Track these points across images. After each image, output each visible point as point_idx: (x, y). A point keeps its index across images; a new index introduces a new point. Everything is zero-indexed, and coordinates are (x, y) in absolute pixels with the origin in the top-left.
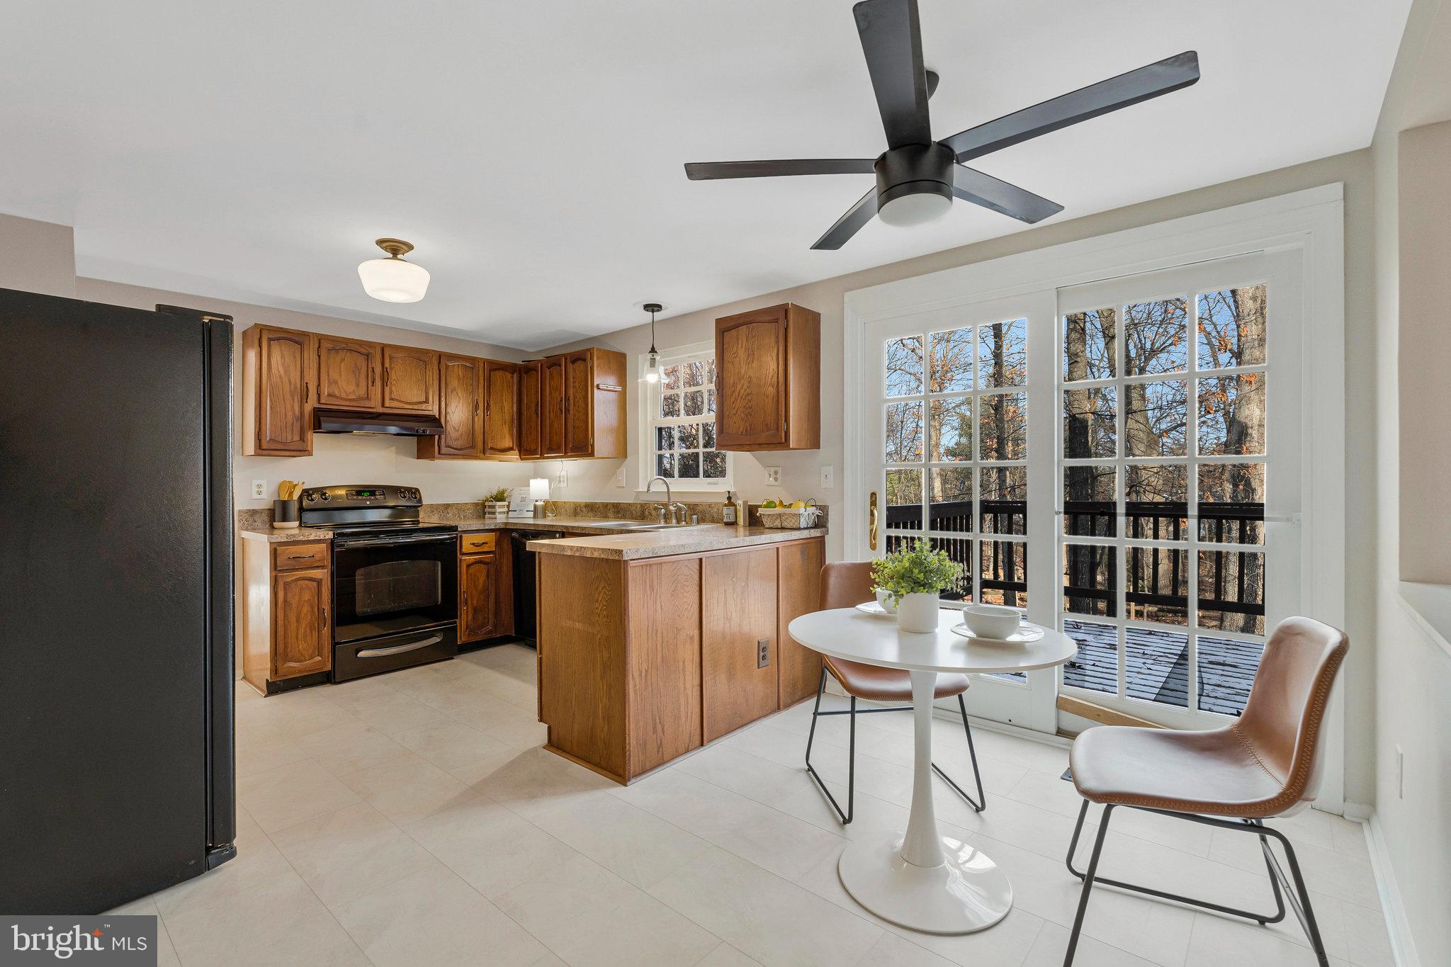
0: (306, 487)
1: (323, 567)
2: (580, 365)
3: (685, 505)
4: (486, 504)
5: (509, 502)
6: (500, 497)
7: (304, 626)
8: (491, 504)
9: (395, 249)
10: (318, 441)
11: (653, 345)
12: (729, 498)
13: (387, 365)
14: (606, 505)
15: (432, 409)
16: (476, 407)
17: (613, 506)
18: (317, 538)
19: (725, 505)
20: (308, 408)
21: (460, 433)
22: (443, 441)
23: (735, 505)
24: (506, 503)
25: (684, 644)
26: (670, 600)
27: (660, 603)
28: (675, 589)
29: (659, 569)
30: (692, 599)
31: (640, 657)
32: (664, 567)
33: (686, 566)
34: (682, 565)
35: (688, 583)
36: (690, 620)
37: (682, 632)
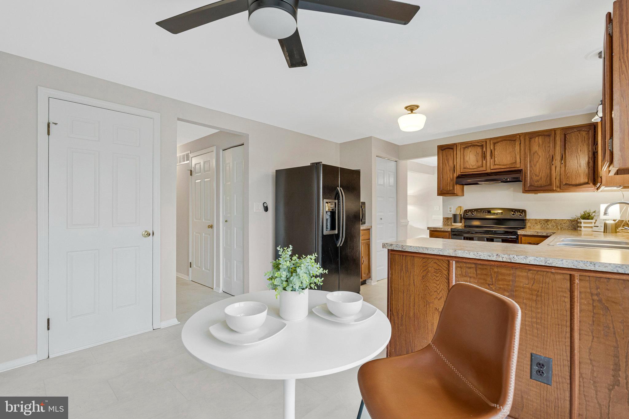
0: (465, 209)
4: (578, 220)
5: (596, 220)
6: (587, 216)
8: (580, 220)
9: (412, 109)
13: (492, 148)
15: (520, 166)
16: (552, 160)
18: (444, 230)
20: (455, 175)
21: (540, 177)
22: (527, 183)
24: (593, 221)
25: (433, 314)
26: (421, 281)
27: (414, 280)
28: (426, 275)
29: (412, 259)
30: (442, 287)
31: (398, 305)
32: (416, 259)
33: (435, 263)
34: (432, 261)
35: (438, 275)
36: (440, 301)
37: (431, 305)
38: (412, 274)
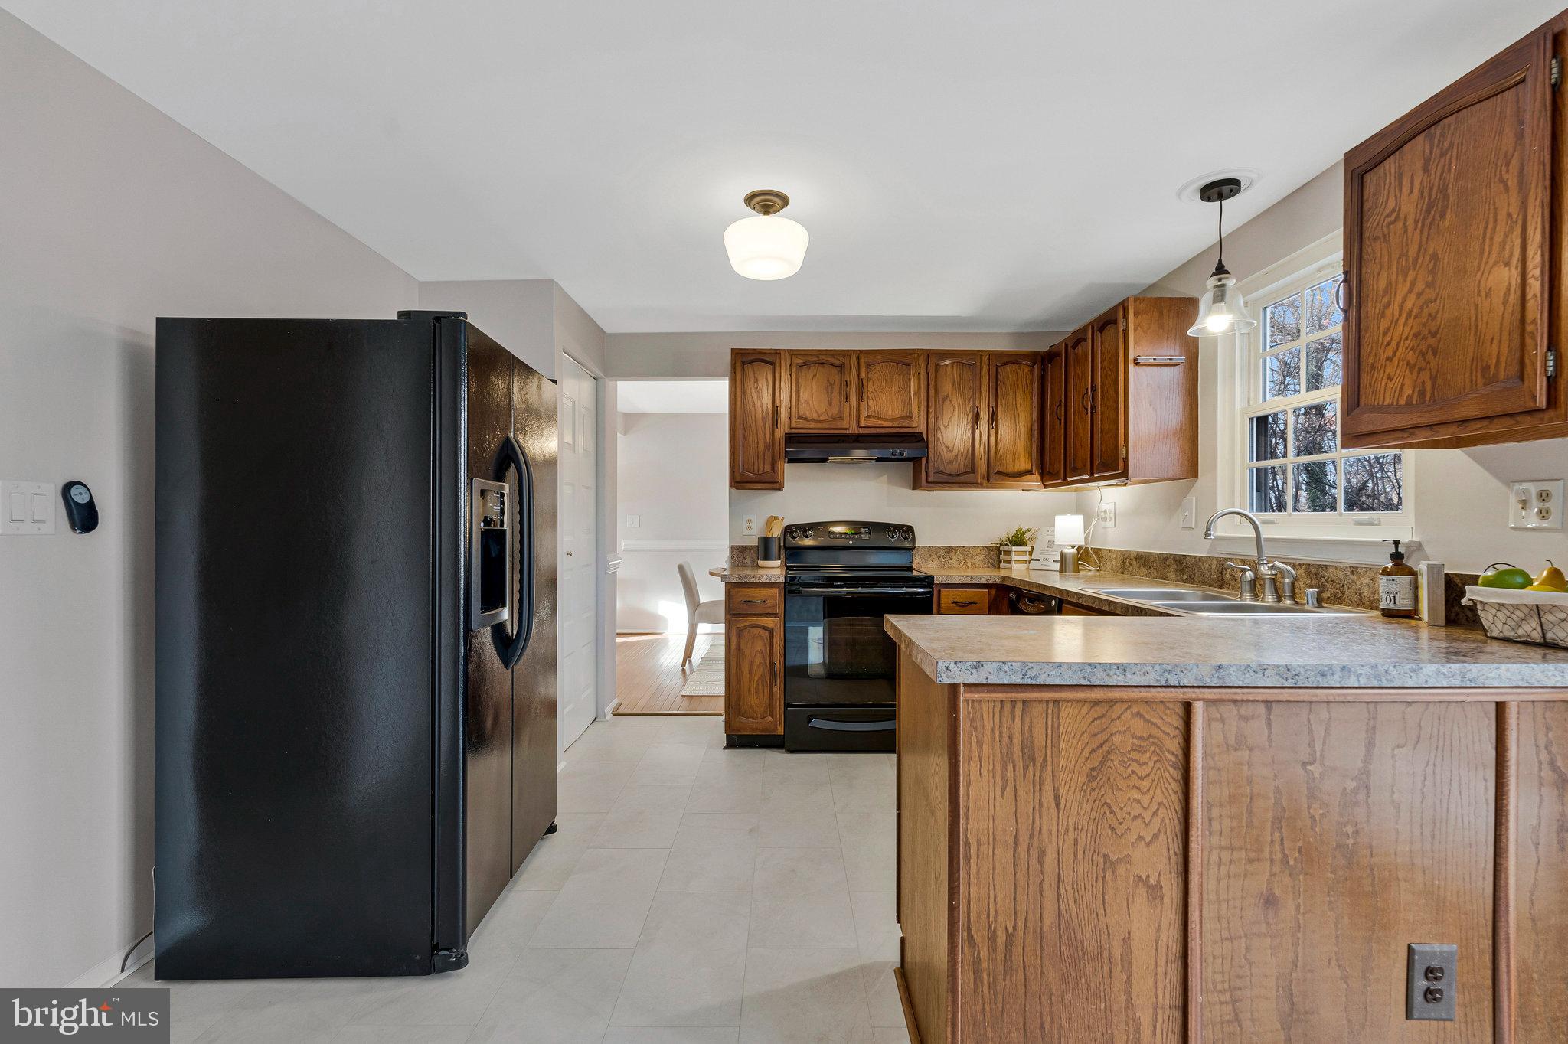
0: (786, 523)
1: (775, 615)
2: (1110, 331)
3: (1293, 565)
4: (1002, 548)
5: (1033, 548)
6: (1018, 540)
7: (756, 679)
8: (1006, 548)
9: (767, 202)
10: (790, 472)
11: (1220, 261)
12: (1397, 557)
13: (863, 375)
14: (1164, 558)
15: (919, 426)
16: (976, 419)
17: (1175, 560)
18: (768, 581)
19: (1385, 572)
20: (779, 433)
21: (954, 453)
22: (931, 464)
23: (1412, 573)
24: (1028, 549)
25: (1130, 899)
26: (1085, 788)
27: (1055, 790)
28: (1102, 763)
29: (1050, 712)
30: (1159, 798)
31: (992, 900)
32: (1065, 710)
33: (1139, 715)
34: (1125, 710)
35: (1145, 758)
36: (1153, 847)
37: (1121, 870)
38: (1049, 768)
